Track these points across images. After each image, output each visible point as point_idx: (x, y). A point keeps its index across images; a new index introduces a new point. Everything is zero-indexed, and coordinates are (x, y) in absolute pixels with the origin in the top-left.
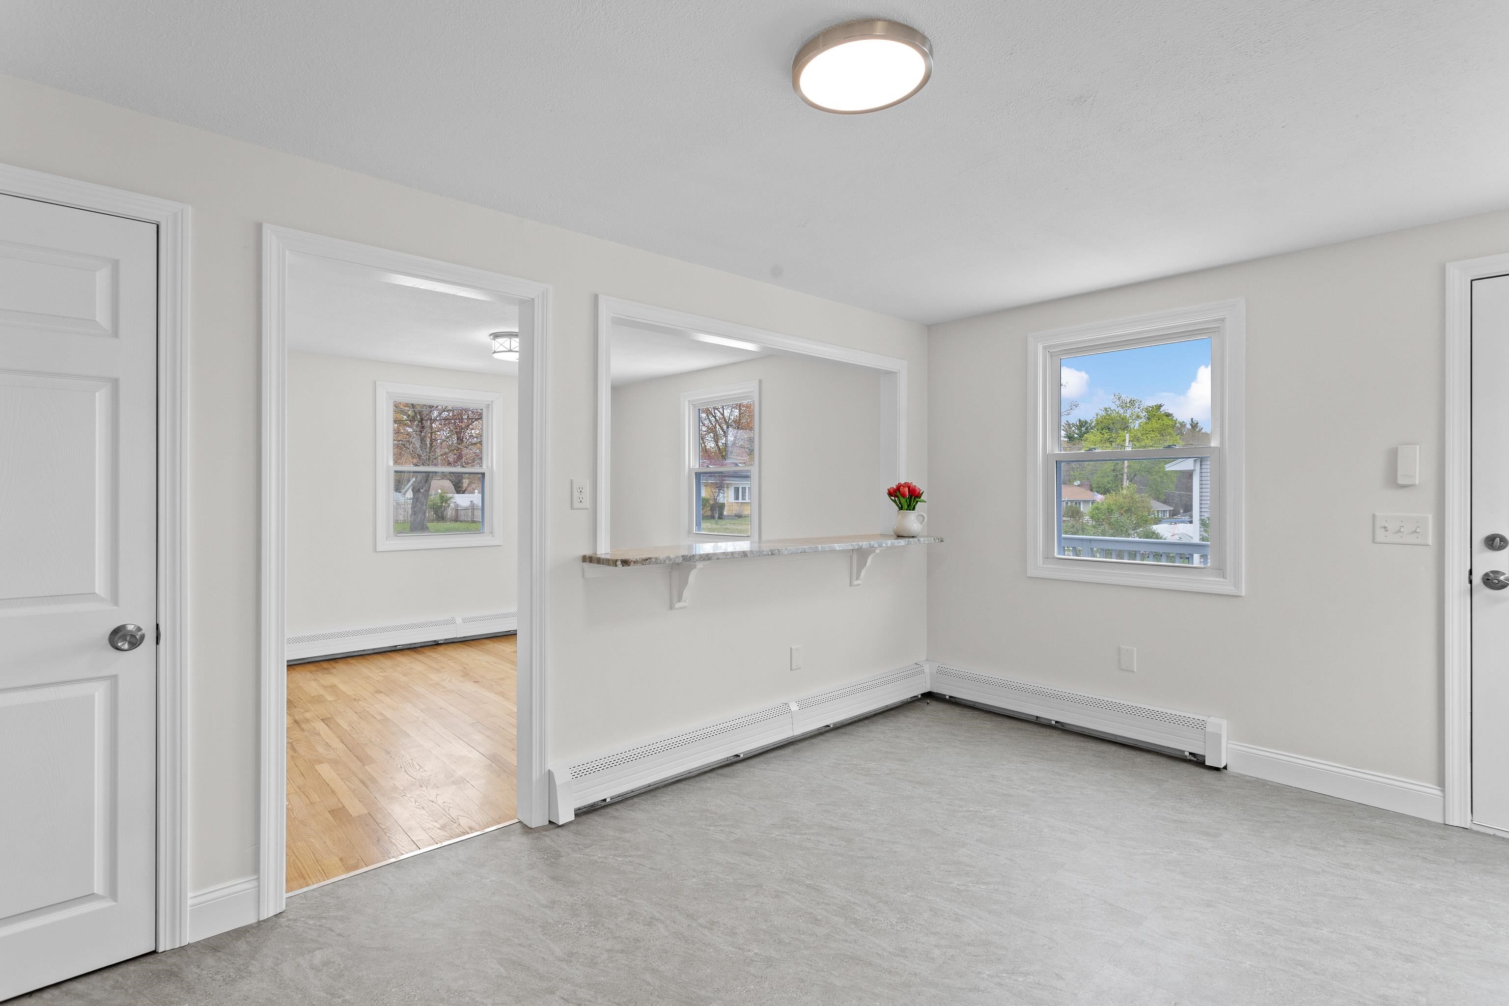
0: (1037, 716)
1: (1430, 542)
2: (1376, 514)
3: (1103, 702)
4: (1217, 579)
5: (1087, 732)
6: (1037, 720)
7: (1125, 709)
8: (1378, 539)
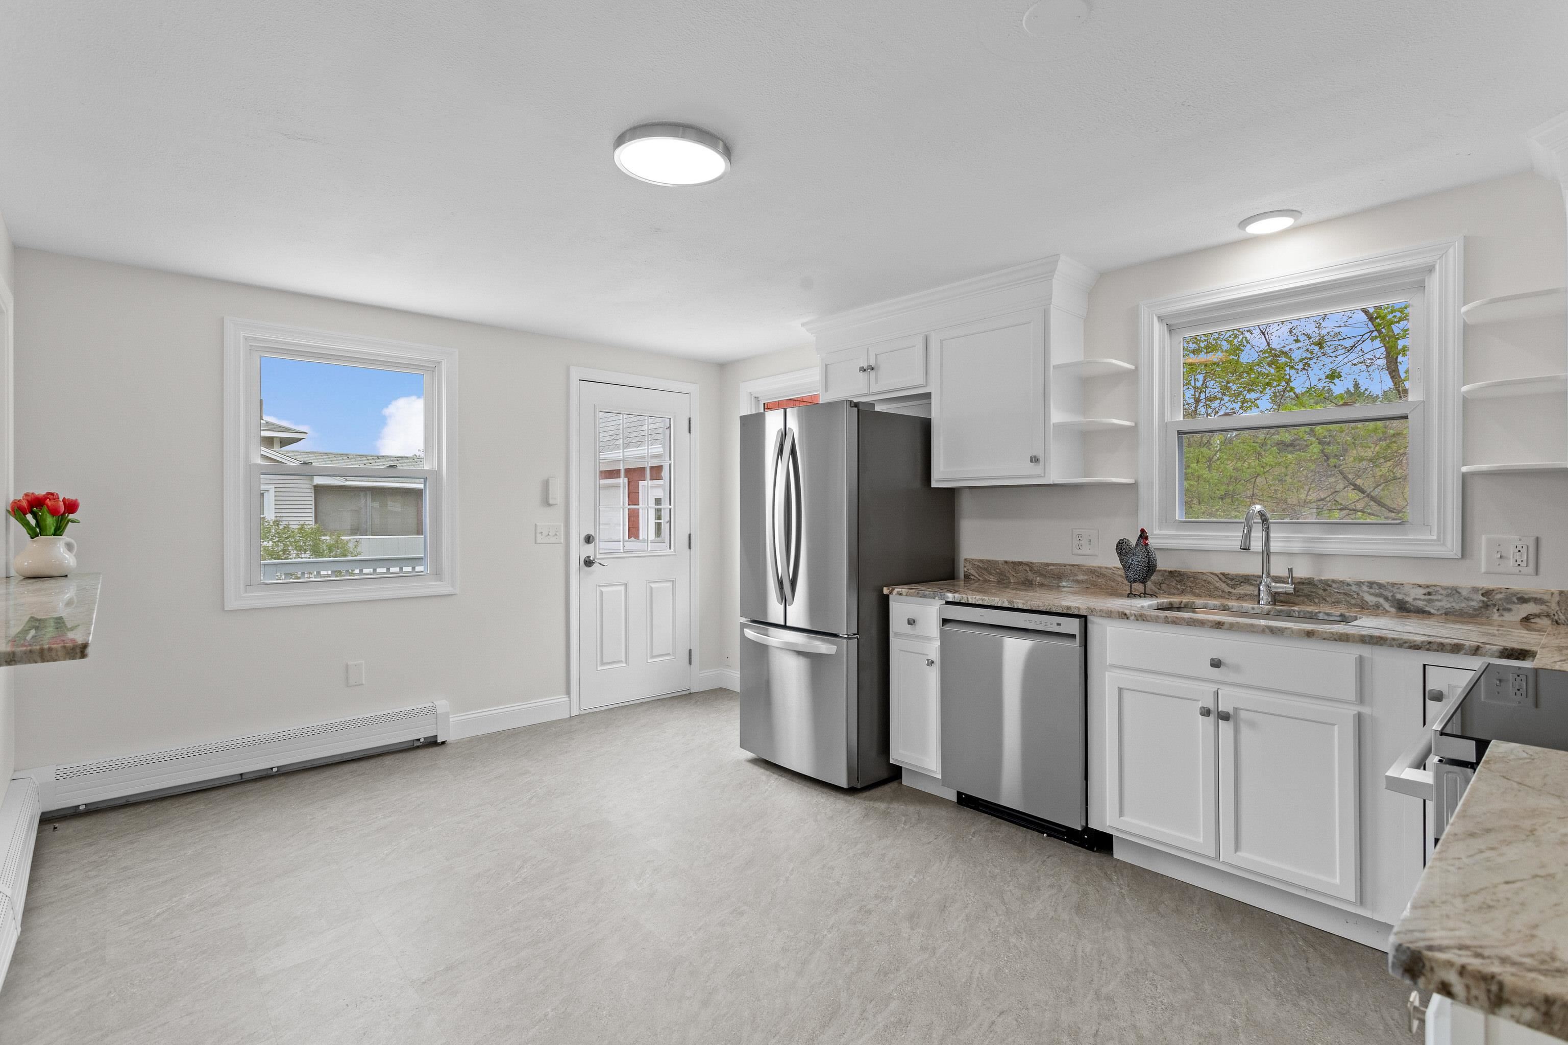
0: (241, 773)
1: (562, 541)
2: (538, 524)
3: (336, 725)
4: (437, 583)
5: (309, 765)
6: (242, 778)
7: (361, 722)
8: (538, 542)
